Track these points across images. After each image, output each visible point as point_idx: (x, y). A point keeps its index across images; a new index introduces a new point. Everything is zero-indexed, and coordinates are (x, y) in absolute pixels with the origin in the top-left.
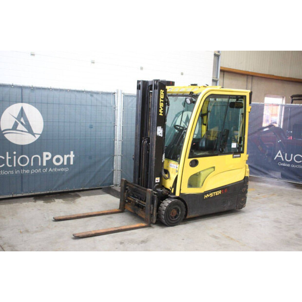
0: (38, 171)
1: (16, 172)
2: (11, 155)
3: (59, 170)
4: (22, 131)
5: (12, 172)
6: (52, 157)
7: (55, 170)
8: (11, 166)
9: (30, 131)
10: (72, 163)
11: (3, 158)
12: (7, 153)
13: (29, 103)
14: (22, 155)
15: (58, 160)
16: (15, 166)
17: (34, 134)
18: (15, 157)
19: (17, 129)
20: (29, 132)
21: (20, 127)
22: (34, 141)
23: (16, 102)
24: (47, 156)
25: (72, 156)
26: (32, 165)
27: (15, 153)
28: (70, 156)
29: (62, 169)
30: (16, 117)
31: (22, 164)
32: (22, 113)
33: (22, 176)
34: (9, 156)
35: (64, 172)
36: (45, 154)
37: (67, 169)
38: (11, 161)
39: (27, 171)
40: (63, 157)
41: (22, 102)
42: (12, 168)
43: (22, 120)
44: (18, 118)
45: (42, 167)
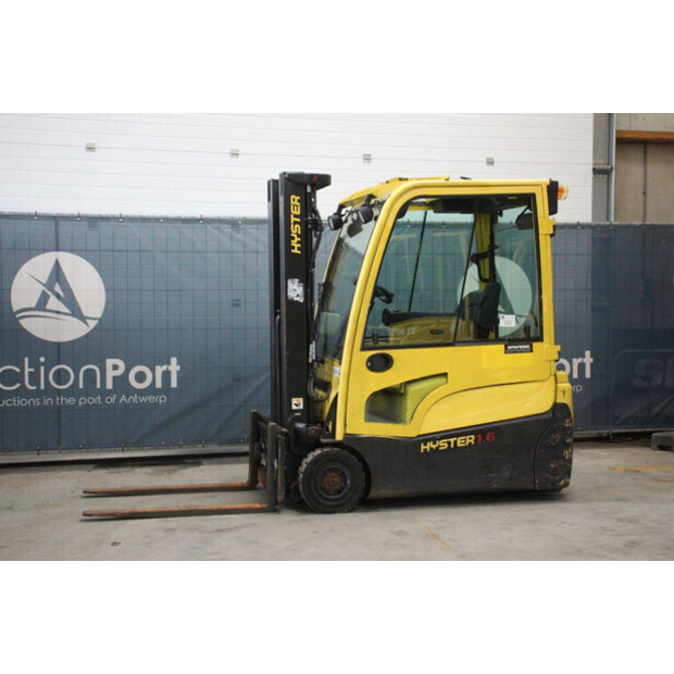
0: (94, 401)
1: (46, 402)
2: (34, 364)
3: (144, 399)
4: (58, 312)
5: (36, 402)
6: (127, 370)
7: (135, 400)
8: (34, 388)
9: (76, 312)
10: (174, 384)
11: (18, 370)
12: (26, 360)
13: (72, 251)
14: (59, 363)
15: (141, 377)
16: (42, 387)
17: (83, 319)
18: (42, 368)
19: (48, 307)
20: (73, 315)
21: (53, 303)
22: (84, 333)
23: (45, 250)
24: (114, 367)
25: (174, 367)
26: (81, 386)
27: (42, 359)
28: (170, 368)
29: (151, 399)
30: (44, 282)
31: (59, 384)
32: (57, 273)
33: (58, 410)
34: (30, 367)
35: (156, 404)
36: (110, 362)
37: (162, 399)
38: (34, 378)
39: (70, 401)
40: (153, 370)
41: (57, 250)
42: (38, 393)
43: (57, 288)
44: (49, 285)
45: (104, 392)
